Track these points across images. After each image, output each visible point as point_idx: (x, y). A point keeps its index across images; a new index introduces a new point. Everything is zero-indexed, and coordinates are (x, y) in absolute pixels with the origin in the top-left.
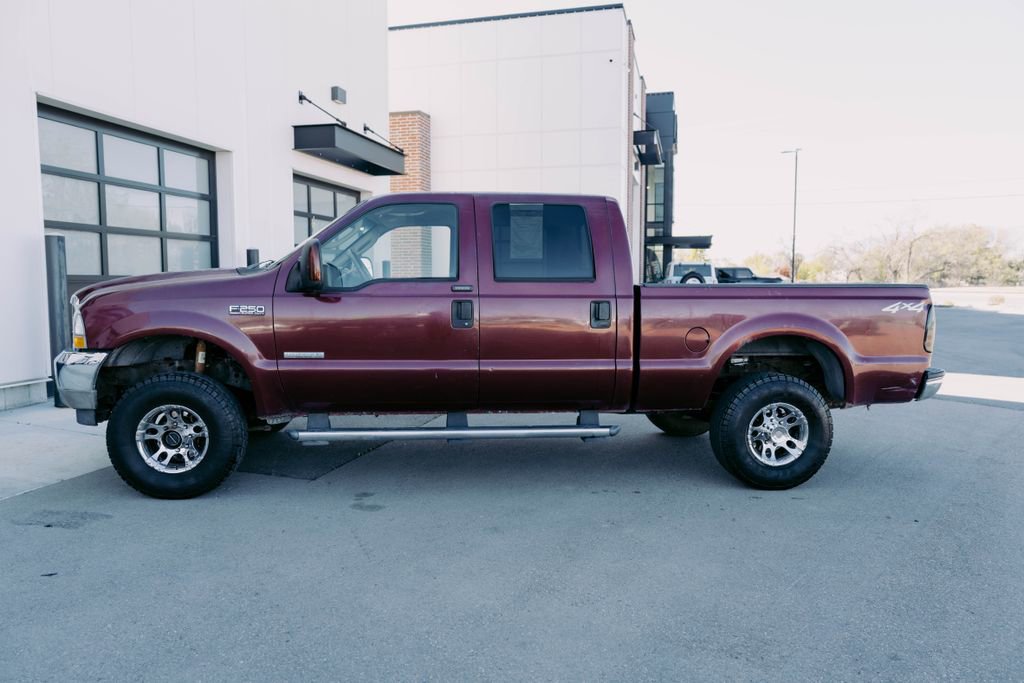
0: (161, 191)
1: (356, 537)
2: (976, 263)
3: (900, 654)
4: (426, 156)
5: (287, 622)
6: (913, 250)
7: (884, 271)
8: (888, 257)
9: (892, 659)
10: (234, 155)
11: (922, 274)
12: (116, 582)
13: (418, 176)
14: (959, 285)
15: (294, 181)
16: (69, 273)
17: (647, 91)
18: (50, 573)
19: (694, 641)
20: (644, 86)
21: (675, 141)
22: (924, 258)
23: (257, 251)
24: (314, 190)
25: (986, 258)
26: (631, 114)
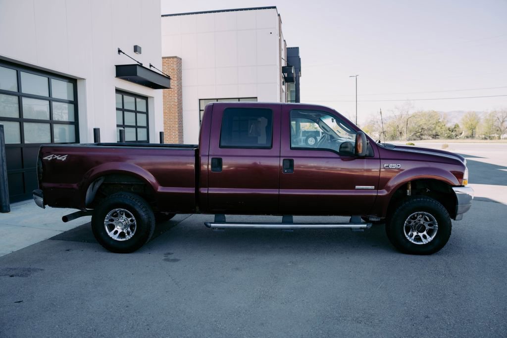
0: (50, 100)
1: (170, 276)
2: (435, 129)
3: (429, 315)
4: (180, 79)
5: (146, 320)
6: (408, 122)
7: (395, 132)
8: (398, 126)
9: (426, 317)
10: (87, 81)
11: (412, 134)
12: (55, 304)
13: (176, 88)
14: (428, 139)
15: (116, 93)
16: (6, 143)
17: (287, 47)
18: (18, 301)
19: (340, 317)
20: (285, 44)
21: (300, 71)
22: (413, 127)
23: (99, 129)
24: (125, 97)
25: (439, 126)
26: (281, 58)
